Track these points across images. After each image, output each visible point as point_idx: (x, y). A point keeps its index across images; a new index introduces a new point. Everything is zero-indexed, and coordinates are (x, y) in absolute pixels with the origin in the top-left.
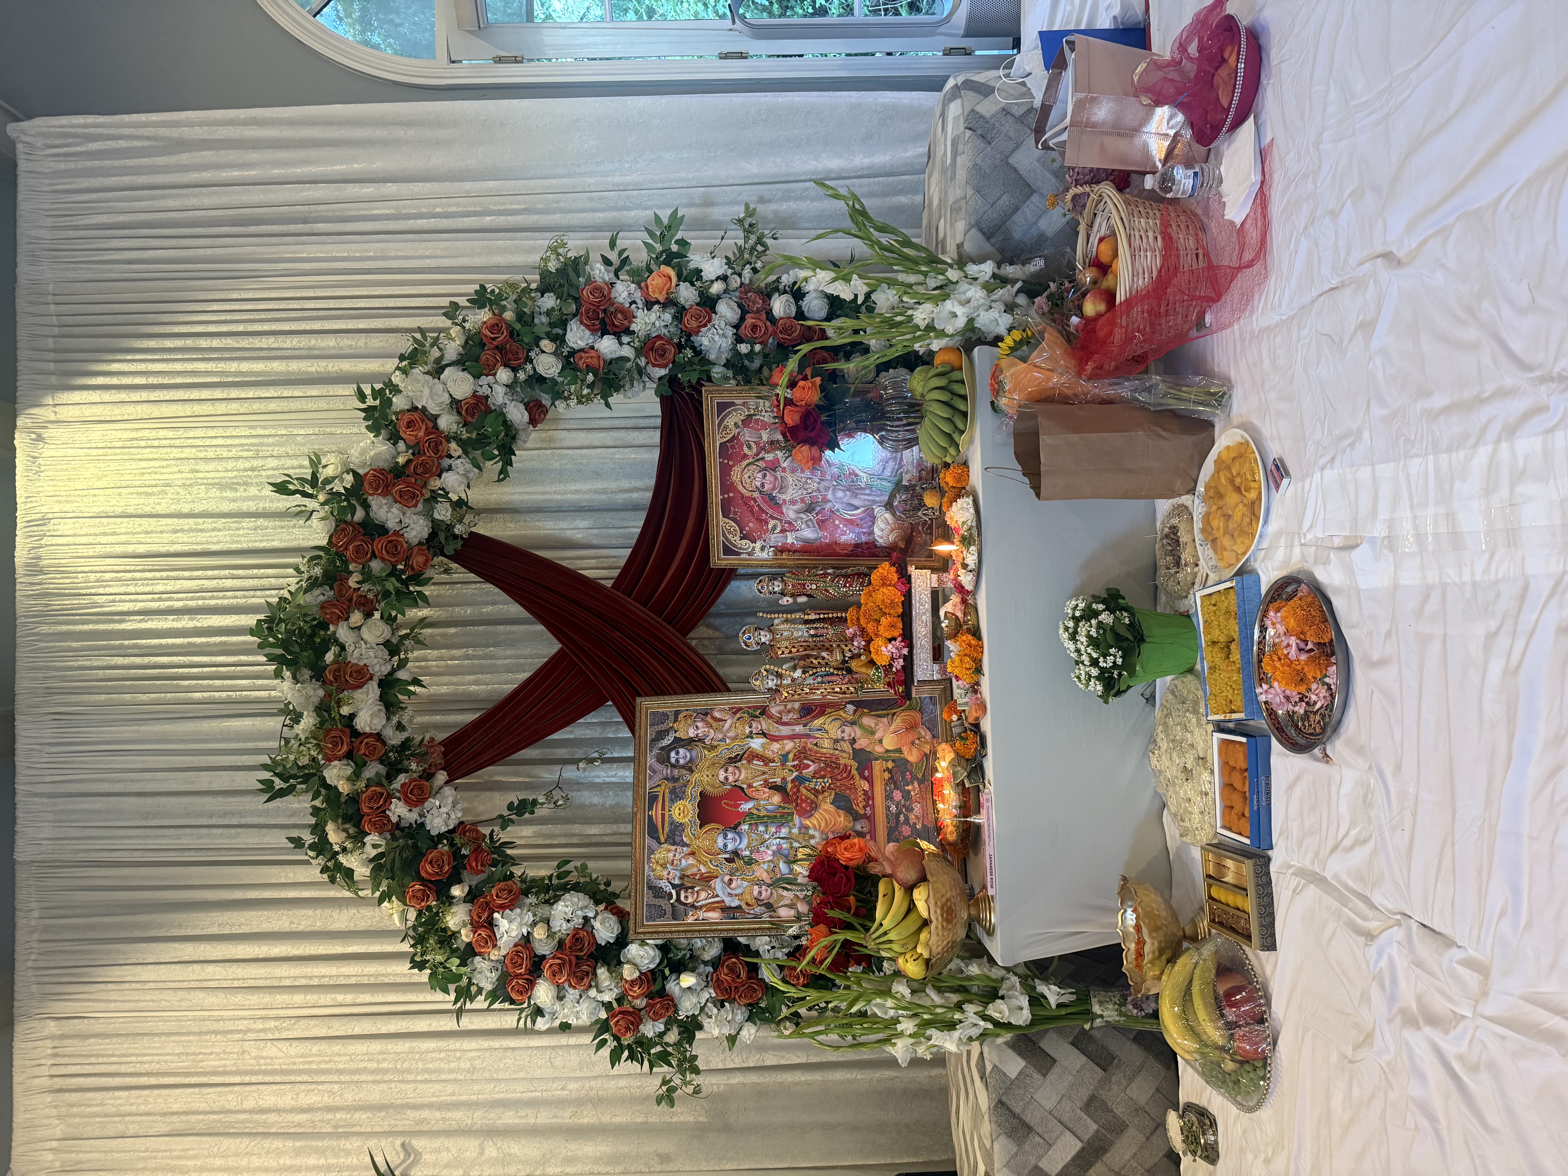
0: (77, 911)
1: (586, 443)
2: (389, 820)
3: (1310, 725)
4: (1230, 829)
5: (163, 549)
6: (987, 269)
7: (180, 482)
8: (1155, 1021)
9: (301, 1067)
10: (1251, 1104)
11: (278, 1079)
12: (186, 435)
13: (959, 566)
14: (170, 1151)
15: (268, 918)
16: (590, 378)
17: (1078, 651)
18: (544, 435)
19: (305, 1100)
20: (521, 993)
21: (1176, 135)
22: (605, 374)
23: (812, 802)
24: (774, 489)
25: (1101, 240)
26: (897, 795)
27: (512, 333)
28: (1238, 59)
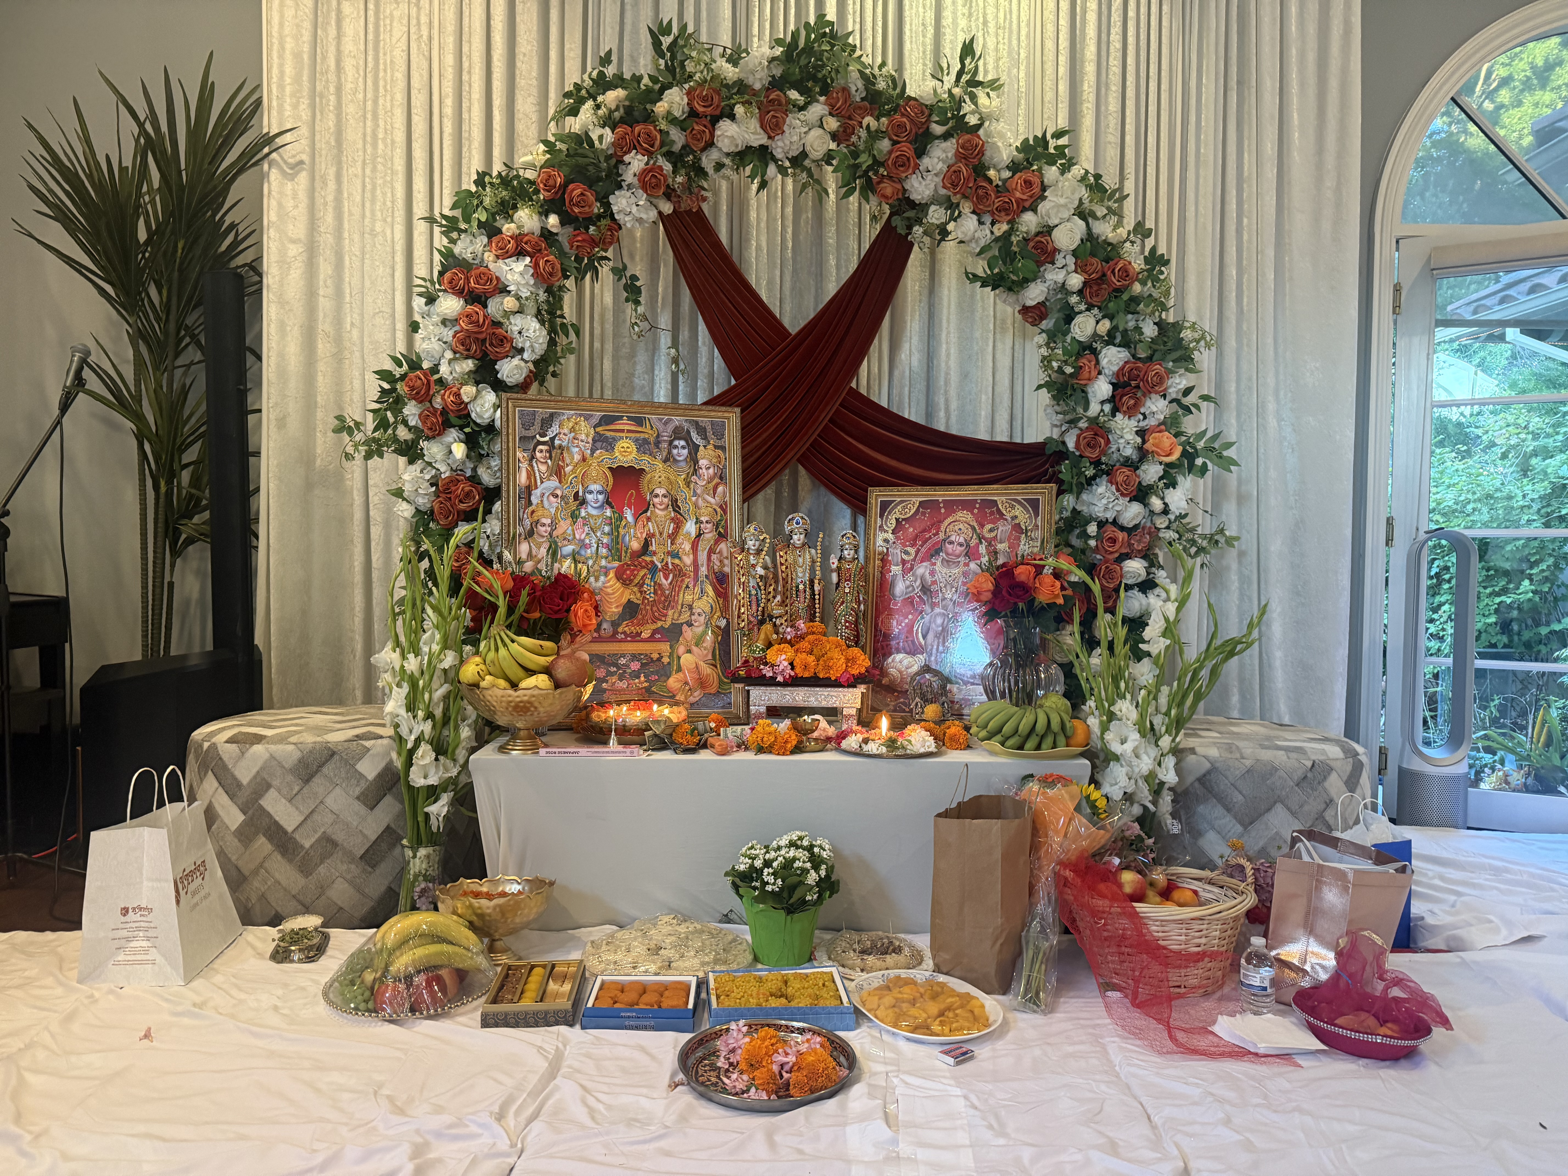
1: (999, 364)
2: (626, 153)
3: (705, 1071)
4: (601, 988)
6: (1170, 777)
8: (408, 907)
9: (381, 61)
10: (331, 996)
11: (371, 37)
13: (866, 736)
15: (530, 31)
16: (1069, 370)
17: (779, 848)
18: (1009, 321)
19: (349, 64)
20: (450, 282)
21: (1305, 972)
22: (1072, 386)
23: (631, 581)
24: (947, 554)
25: (1195, 892)
26: (635, 666)
27: (1119, 291)
28: (1387, 1036)
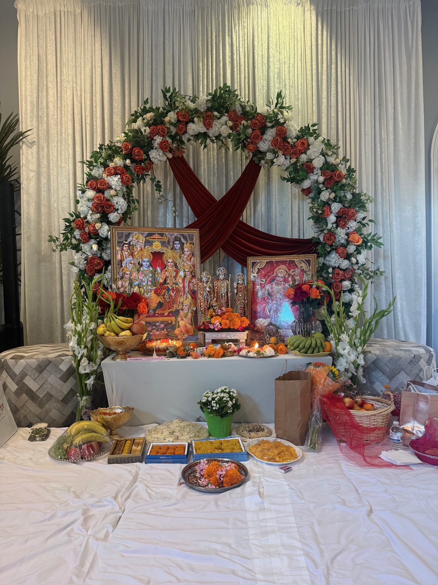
0: (121, 20)
2: (154, 136)
3: (192, 478)
4: (152, 448)
5: (256, 51)
6: (362, 362)
7: (281, 58)
8: (80, 419)
9: (63, 104)
10: (51, 453)
11: (59, 95)
12: (299, 60)
13: (249, 350)
14: (33, 55)
15: (118, 91)
16: (320, 212)
17: (217, 393)
18: (297, 195)
19: (51, 105)
20: (90, 185)
21: (414, 434)
22: (321, 217)
23: (160, 294)
24: (277, 281)
25: (372, 405)
26: (162, 326)
27: (337, 182)
